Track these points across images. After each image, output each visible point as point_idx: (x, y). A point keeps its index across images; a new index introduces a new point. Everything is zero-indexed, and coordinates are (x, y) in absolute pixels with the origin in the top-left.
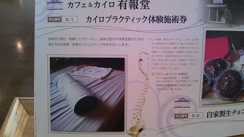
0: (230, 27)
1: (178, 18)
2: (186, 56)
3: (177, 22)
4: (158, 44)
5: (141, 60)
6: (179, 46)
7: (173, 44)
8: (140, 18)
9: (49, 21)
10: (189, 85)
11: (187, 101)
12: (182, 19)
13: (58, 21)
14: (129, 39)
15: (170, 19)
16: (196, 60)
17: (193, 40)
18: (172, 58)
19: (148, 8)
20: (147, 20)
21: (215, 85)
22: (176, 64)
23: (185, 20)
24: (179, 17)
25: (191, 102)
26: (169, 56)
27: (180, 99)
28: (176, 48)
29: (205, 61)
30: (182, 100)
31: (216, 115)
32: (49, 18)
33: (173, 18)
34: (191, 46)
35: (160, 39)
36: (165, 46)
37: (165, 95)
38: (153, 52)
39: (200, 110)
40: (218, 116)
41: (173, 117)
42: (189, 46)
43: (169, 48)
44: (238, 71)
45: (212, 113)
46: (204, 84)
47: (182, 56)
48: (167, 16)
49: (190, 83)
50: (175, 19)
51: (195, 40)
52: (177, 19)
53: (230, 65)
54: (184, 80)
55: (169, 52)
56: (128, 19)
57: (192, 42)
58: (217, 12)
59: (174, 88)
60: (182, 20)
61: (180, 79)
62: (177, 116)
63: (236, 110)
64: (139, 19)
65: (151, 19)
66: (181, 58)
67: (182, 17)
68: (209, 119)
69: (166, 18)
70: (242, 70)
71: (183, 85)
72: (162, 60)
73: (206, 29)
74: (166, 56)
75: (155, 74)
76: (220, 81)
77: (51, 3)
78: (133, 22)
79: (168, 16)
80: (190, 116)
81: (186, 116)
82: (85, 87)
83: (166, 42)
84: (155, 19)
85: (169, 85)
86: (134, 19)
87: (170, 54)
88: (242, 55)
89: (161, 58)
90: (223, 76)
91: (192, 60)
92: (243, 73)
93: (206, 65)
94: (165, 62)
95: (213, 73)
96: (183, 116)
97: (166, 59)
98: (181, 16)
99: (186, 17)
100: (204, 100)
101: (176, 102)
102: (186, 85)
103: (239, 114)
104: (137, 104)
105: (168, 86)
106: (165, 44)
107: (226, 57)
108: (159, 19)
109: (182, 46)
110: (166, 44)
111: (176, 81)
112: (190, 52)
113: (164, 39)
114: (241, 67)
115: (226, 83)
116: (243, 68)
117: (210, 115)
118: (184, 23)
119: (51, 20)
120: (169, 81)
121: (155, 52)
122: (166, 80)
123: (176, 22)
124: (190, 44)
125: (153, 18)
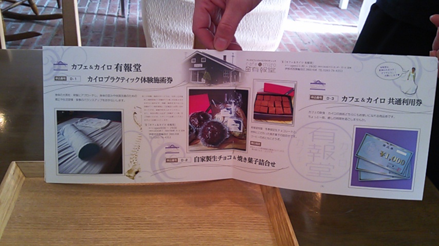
0: (210, 86)
2: (173, 110)
4: (149, 100)
5: (135, 113)
6: (167, 102)
7: (162, 100)
8: (134, 79)
9: (55, 80)
10: (177, 134)
11: (176, 148)
13: (64, 80)
14: (125, 96)
15: (159, 80)
16: (182, 113)
17: (178, 97)
18: (162, 112)
19: (139, 71)
20: (140, 81)
21: (200, 134)
22: (165, 117)
23: (171, 81)
24: (166, 79)
25: (179, 149)
26: (159, 110)
28: (165, 103)
29: (190, 113)
30: (171, 146)
31: (203, 160)
32: (55, 77)
33: (161, 79)
34: (177, 102)
35: (151, 96)
36: (156, 102)
37: (157, 143)
38: (145, 106)
39: (188, 155)
40: (205, 161)
41: (165, 161)
42: (175, 101)
43: (159, 103)
44: (220, 122)
45: (199, 158)
46: (190, 133)
47: (170, 110)
49: (177, 132)
50: (163, 80)
51: (180, 96)
53: (212, 117)
54: (173, 129)
55: (159, 107)
56: (124, 80)
58: (198, 75)
59: (164, 136)
60: (169, 80)
61: (169, 129)
62: (168, 161)
63: (221, 156)
65: (143, 79)
66: (169, 112)
67: (169, 78)
68: (197, 163)
69: (155, 79)
70: (223, 121)
71: (172, 134)
73: (189, 88)
74: (157, 110)
75: (148, 125)
76: (204, 130)
77: (57, 64)
78: (128, 82)
79: (157, 77)
80: (179, 160)
81: (176, 160)
82: (88, 136)
83: (156, 98)
84: (146, 79)
85: (160, 134)
86: (128, 80)
88: (222, 109)
89: (152, 112)
90: (206, 126)
91: (178, 113)
92: (225, 124)
93: (191, 117)
94: (156, 115)
95: (197, 123)
96: (173, 160)
97: (157, 113)
99: (172, 79)
100: (190, 146)
101: (166, 149)
102: (175, 134)
103: (226, 160)
104: (133, 150)
107: (207, 111)
108: (150, 80)
109: (169, 102)
110: (156, 100)
111: (166, 131)
112: (176, 106)
113: (155, 96)
114: (223, 119)
115: (209, 132)
117: (197, 159)
118: (170, 83)
119: (57, 79)
120: (160, 131)
121: (147, 107)
122: (157, 130)
123: (164, 82)
125: (144, 79)
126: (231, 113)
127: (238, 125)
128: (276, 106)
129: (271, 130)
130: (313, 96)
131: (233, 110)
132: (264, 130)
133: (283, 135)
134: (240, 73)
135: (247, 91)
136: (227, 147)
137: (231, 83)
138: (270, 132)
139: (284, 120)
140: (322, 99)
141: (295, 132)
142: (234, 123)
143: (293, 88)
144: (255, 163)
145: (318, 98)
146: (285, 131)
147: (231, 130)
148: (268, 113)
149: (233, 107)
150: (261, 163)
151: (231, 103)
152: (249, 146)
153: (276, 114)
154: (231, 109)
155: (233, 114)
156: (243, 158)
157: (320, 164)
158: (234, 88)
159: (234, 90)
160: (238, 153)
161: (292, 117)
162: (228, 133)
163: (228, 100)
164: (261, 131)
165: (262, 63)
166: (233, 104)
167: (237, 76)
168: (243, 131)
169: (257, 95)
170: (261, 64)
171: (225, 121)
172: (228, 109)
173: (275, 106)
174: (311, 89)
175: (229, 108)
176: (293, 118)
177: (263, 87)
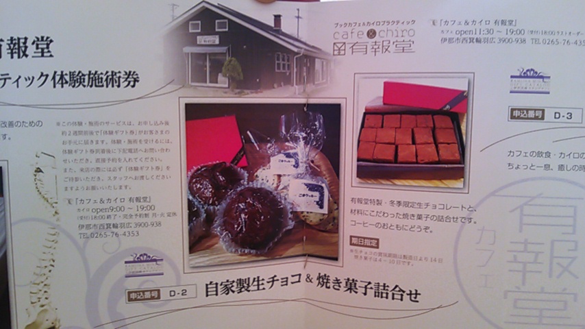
0: (240, 94)
1: (119, 77)
2: (143, 160)
3: (117, 84)
4: (75, 133)
5: (39, 170)
6: (125, 138)
7: (111, 133)
8: (33, 78)
10: (155, 225)
11: (155, 261)
12: (128, 77)
14: (11, 124)
15: (102, 78)
16: (168, 168)
17: (156, 124)
18: (112, 165)
19: (49, 54)
20: (50, 82)
21: (218, 221)
22: (121, 179)
23: (136, 80)
24: (122, 75)
25: (164, 262)
26: (104, 160)
27: (138, 256)
28: (119, 142)
29: (189, 169)
30: (142, 258)
31: (228, 289)
33: (108, 77)
34: (154, 137)
35: (80, 124)
36: (94, 138)
37: (100, 249)
38: (65, 152)
39: (187, 279)
40: (233, 292)
41: (124, 298)
42: (148, 137)
43: (103, 142)
44: (270, 190)
45: (217, 284)
46: (190, 221)
47: (134, 160)
48: (93, 72)
49: (158, 219)
50: (112, 79)
51: (161, 123)
52: (117, 79)
53: (248, 177)
54: (144, 212)
55: (103, 151)
56: (7, 80)
57: (154, 128)
58: (208, 64)
59: (120, 231)
60: (129, 80)
61: (133, 212)
62: (135, 296)
63: (275, 276)
64: (31, 79)
65: (57, 78)
66: (133, 164)
67: (129, 74)
68: (212, 299)
69: (91, 76)
70: (278, 187)
71: (143, 225)
72: (87, 170)
73: (184, 101)
74: (98, 160)
75: (74, 202)
76: (227, 212)
78: (18, 87)
79: (96, 72)
80: (165, 294)
81: (156, 295)
83: (93, 128)
84: (67, 78)
85: (108, 226)
86: (20, 80)
87: (106, 156)
88: (275, 155)
89: (84, 166)
90: (233, 201)
91: (158, 168)
92: (282, 194)
93: (192, 177)
94: (96, 174)
95: (208, 194)
96: (148, 295)
97: (98, 168)
98: (126, 73)
99: (137, 75)
100: (194, 256)
101: (128, 265)
102: (149, 224)
103: (287, 284)
104: (37, 271)
105: (106, 227)
106: (92, 133)
107: (236, 160)
108: (76, 79)
109: (132, 137)
110: (95, 133)
111: (125, 216)
112: (152, 150)
113: (91, 123)
114: (276, 181)
115: (243, 216)
116: (280, 182)
117: (212, 289)
118: (133, 86)
120: (109, 217)
121: (70, 152)
122: (101, 214)
123: (115, 84)
124: (151, 132)
125: (62, 76)
126: (297, 166)
127: (317, 194)
128: (418, 141)
129: (407, 204)
130: (519, 110)
131: (302, 158)
132: (386, 207)
133: (440, 219)
134: (317, 60)
135: (338, 106)
136: (290, 252)
137: (296, 88)
138: (402, 210)
139: (441, 178)
140: (543, 118)
141: (472, 209)
142: (307, 191)
143: (464, 92)
144: (365, 294)
145: (531, 114)
146: (445, 207)
147: (299, 210)
148: (396, 162)
149: (300, 149)
150: (381, 291)
151: (296, 140)
152: (345, 248)
153: (417, 163)
154: (296, 154)
155: (302, 169)
156: (332, 279)
157: (542, 291)
158: (303, 101)
159: (304, 105)
160: (318, 267)
161: (463, 169)
162: (290, 216)
163: (287, 131)
164: (378, 208)
165: (377, 29)
166: (302, 143)
167: (311, 69)
168: (330, 211)
169: (365, 114)
170: (374, 33)
171: (281, 187)
172: (288, 156)
173: (414, 143)
174: (511, 92)
175: (291, 151)
176: (467, 170)
177: (382, 95)
